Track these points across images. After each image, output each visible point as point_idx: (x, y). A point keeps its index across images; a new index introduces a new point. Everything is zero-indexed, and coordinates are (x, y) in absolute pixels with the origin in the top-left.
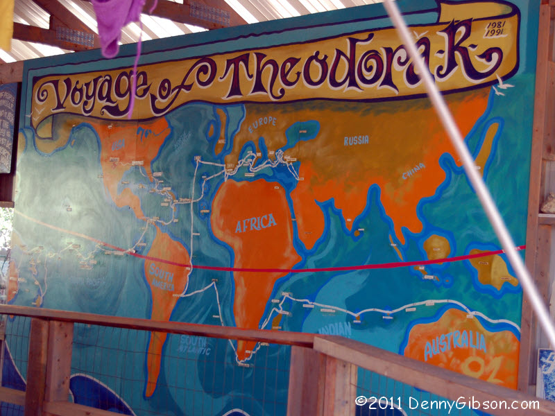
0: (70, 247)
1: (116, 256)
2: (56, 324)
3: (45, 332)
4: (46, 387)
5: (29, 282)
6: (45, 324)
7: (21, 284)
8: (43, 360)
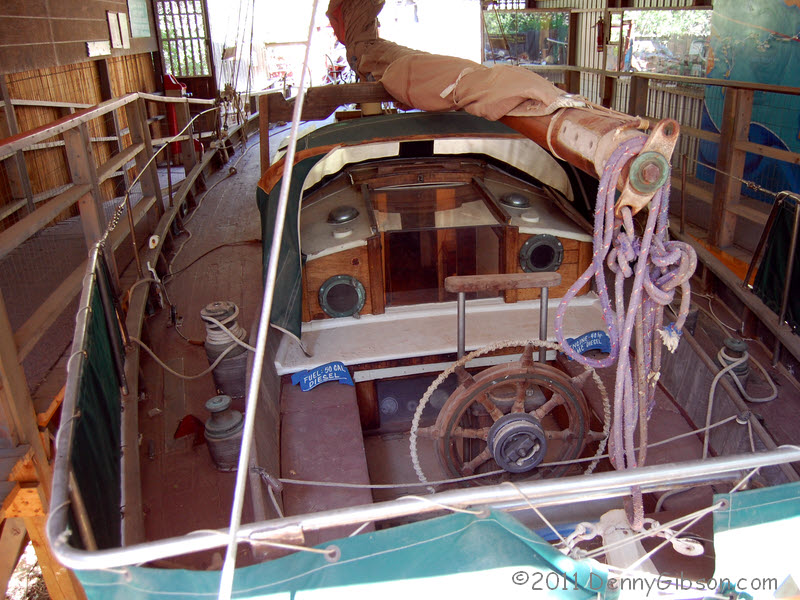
0: (752, 36)
1: (784, 42)
2: (742, 91)
3: (735, 96)
4: (734, 132)
5: (722, 61)
6: (735, 91)
7: (716, 62)
8: (733, 115)
